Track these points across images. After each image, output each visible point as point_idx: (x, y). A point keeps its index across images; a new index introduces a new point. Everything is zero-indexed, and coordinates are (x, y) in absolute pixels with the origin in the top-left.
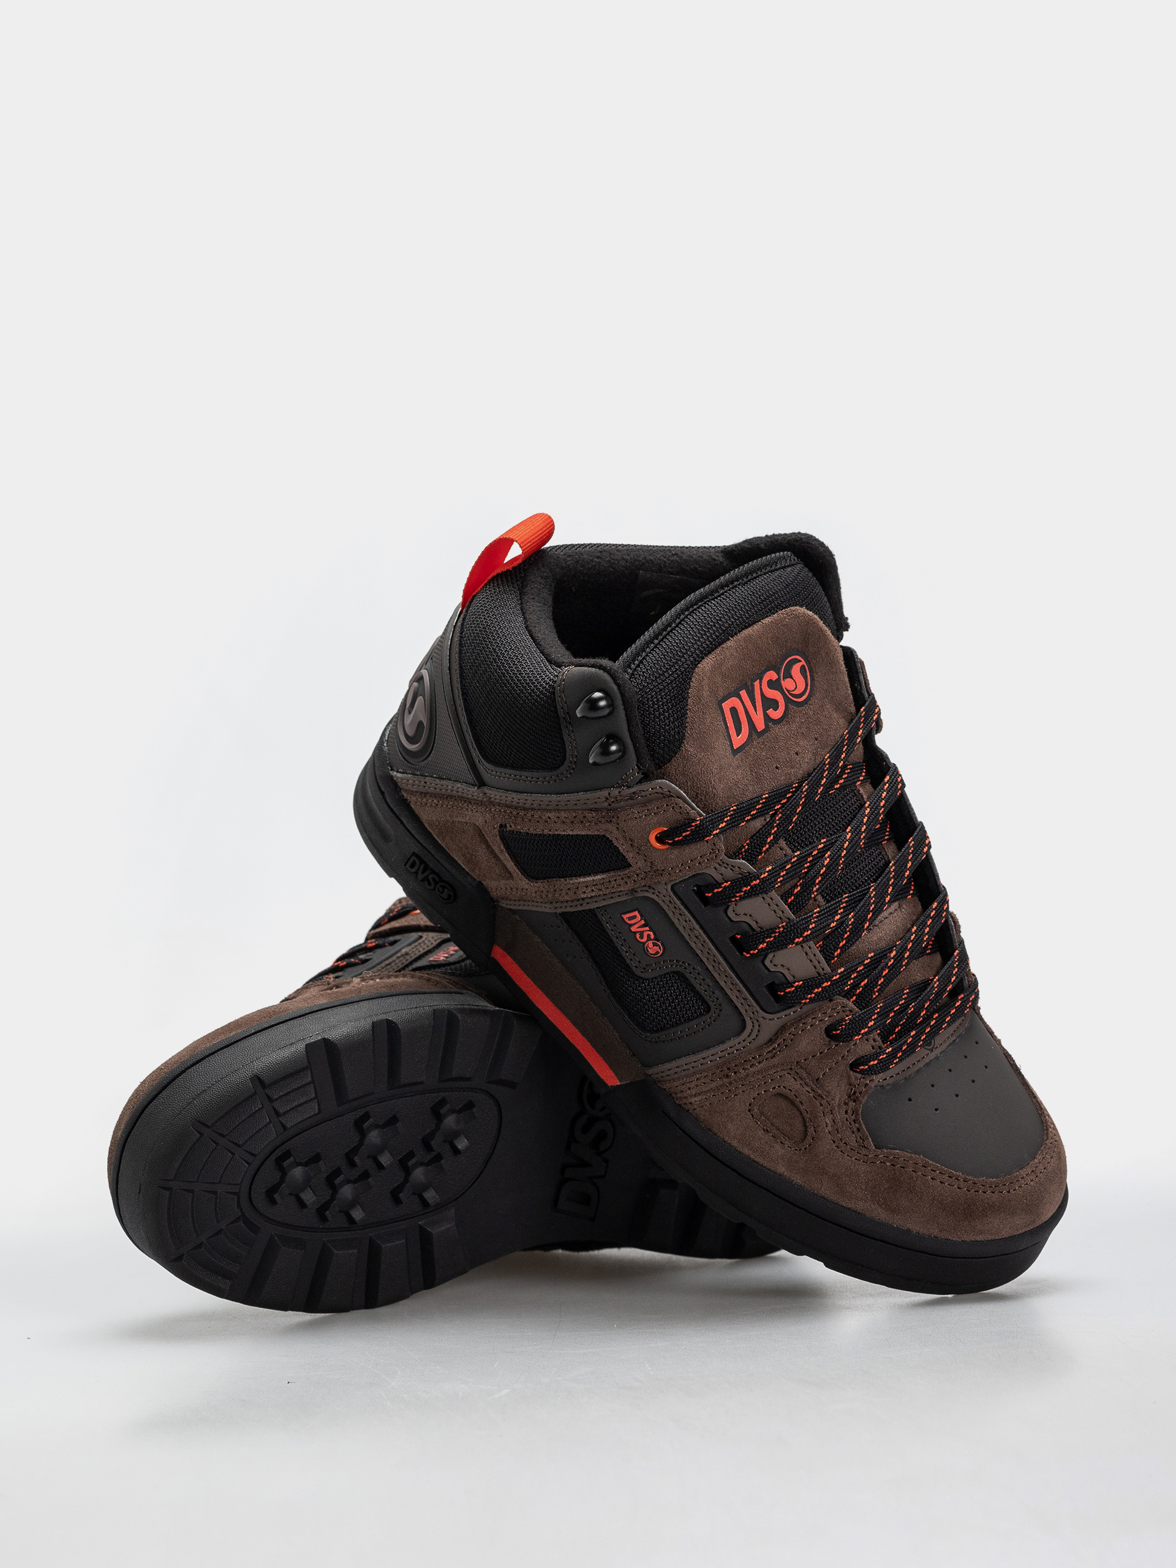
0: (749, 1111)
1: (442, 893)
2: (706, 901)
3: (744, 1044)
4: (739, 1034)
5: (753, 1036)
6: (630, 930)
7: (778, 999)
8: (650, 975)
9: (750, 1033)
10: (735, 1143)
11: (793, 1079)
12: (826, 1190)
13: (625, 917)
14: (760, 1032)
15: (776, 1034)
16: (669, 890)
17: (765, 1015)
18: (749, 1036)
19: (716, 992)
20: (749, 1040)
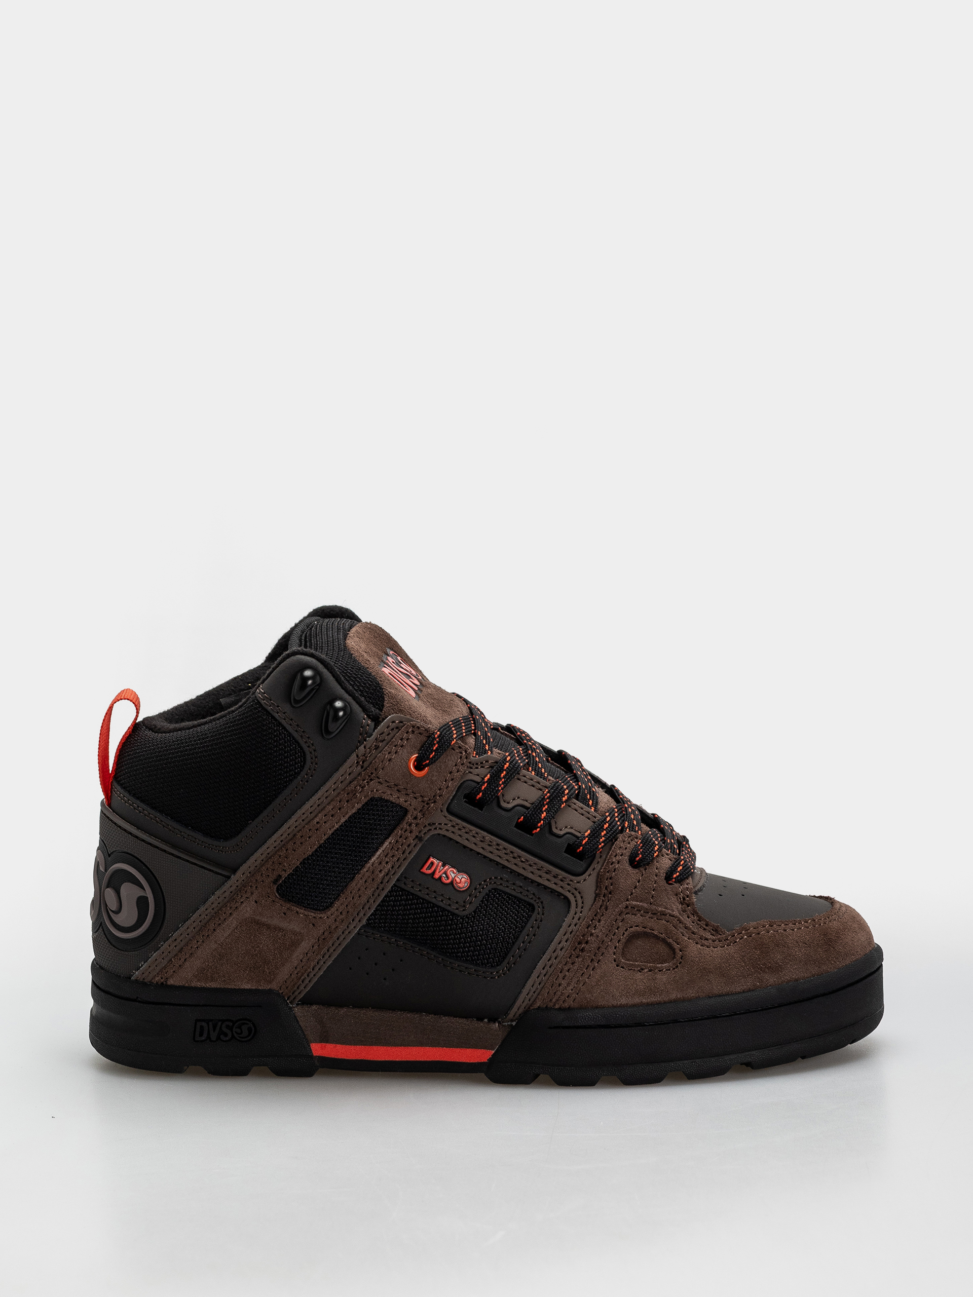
0: (617, 966)
1: (241, 1033)
2: (480, 805)
3: (577, 916)
4: (568, 912)
5: (580, 904)
6: (434, 879)
7: (580, 857)
8: (470, 909)
9: (577, 904)
10: (623, 1001)
11: (633, 916)
12: (717, 986)
13: (424, 870)
14: (584, 898)
15: (597, 886)
16: (447, 814)
17: (579, 878)
18: (576, 908)
19: (529, 889)
20: (579, 909)
